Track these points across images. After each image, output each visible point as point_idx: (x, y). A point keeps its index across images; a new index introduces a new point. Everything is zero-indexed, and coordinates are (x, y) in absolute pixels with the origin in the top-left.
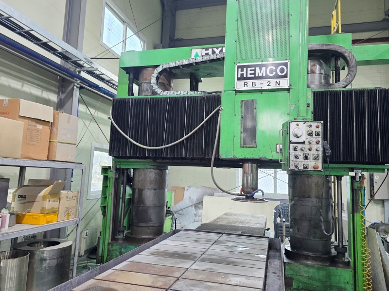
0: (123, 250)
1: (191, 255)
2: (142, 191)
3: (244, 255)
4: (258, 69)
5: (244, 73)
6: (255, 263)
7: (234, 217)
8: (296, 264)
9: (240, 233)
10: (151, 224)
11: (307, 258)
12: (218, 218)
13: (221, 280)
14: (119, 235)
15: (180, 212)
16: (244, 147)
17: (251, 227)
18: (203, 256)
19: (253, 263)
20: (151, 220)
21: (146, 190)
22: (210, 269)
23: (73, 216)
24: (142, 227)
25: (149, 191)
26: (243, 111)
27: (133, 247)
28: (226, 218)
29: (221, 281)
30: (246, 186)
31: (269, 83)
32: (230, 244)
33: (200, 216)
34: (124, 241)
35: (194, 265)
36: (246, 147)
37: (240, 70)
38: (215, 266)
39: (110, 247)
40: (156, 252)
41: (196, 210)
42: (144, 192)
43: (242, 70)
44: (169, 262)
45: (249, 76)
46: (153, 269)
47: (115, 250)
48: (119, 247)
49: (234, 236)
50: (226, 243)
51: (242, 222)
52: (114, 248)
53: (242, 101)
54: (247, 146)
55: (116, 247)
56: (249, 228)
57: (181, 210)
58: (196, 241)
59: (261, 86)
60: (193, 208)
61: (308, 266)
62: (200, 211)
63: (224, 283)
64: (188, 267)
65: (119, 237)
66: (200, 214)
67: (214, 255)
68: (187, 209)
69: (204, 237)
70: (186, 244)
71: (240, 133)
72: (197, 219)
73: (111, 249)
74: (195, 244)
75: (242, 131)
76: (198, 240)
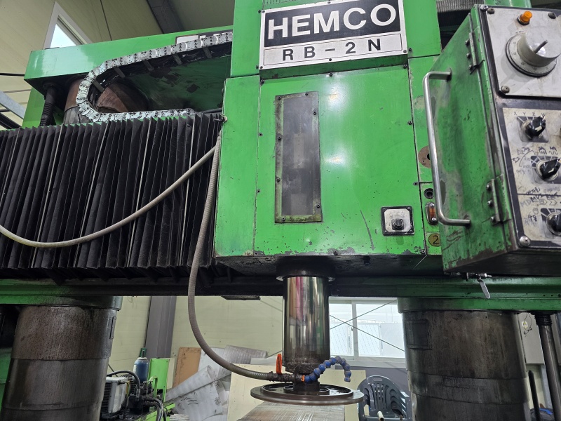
4: (318, 17)
5: (284, 27)
15: (190, 395)
16: (284, 222)
21: (37, 363)
26: (282, 124)
28: (268, 413)
30: (294, 347)
31: (350, 46)
33: (225, 403)
36: (292, 221)
37: (271, 22)
41: (219, 392)
43: (278, 23)
45: (295, 33)
53: (279, 98)
54: (295, 218)
57: (191, 392)
59: (330, 55)
60: (214, 387)
62: (226, 394)
66: (226, 399)
71: (273, 181)
72: (220, 409)
75: (280, 176)
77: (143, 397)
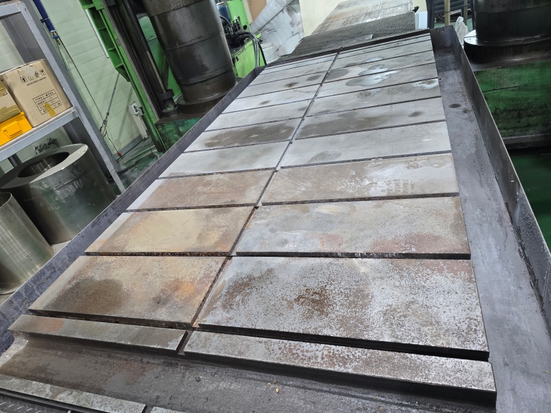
0: (181, 129)
1: (281, 127)
2: (166, 17)
3: (389, 93)
6: (418, 107)
7: (355, 7)
8: (493, 70)
9: (369, 38)
10: (208, 74)
11: (517, 50)
12: (328, 19)
13: (351, 189)
14: (168, 106)
15: (268, 26)
17: (390, 18)
18: (307, 121)
19: (413, 110)
20: (204, 69)
21: (172, 13)
22: (322, 155)
23: (63, 107)
24: (195, 84)
25: (177, 13)
27: (193, 121)
28: (341, 14)
29: (351, 193)
32: (355, 71)
33: (299, 23)
34: (179, 113)
35: (287, 155)
38: (332, 143)
39: (160, 129)
40: (216, 138)
41: (291, 16)
42: (170, 18)
44: (240, 159)
46: (206, 189)
47: (170, 131)
48: (173, 126)
49: (360, 51)
50: (347, 72)
51: (369, 14)
52: (167, 129)
55: (169, 128)
56: (385, 21)
57: (267, 23)
58: (290, 85)
60: (286, 13)
61: (519, 66)
62: (297, 15)
63: (357, 196)
64: (275, 166)
65: (169, 109)
66: (299, 20)
67: (326, 112)
68: (276, 18)
69: (305, 69)
70: (273, 98)
72: (296, 29)
73: (163, 132)
74: (290, 92)
76: (295, 80)
77: (236, 33)
